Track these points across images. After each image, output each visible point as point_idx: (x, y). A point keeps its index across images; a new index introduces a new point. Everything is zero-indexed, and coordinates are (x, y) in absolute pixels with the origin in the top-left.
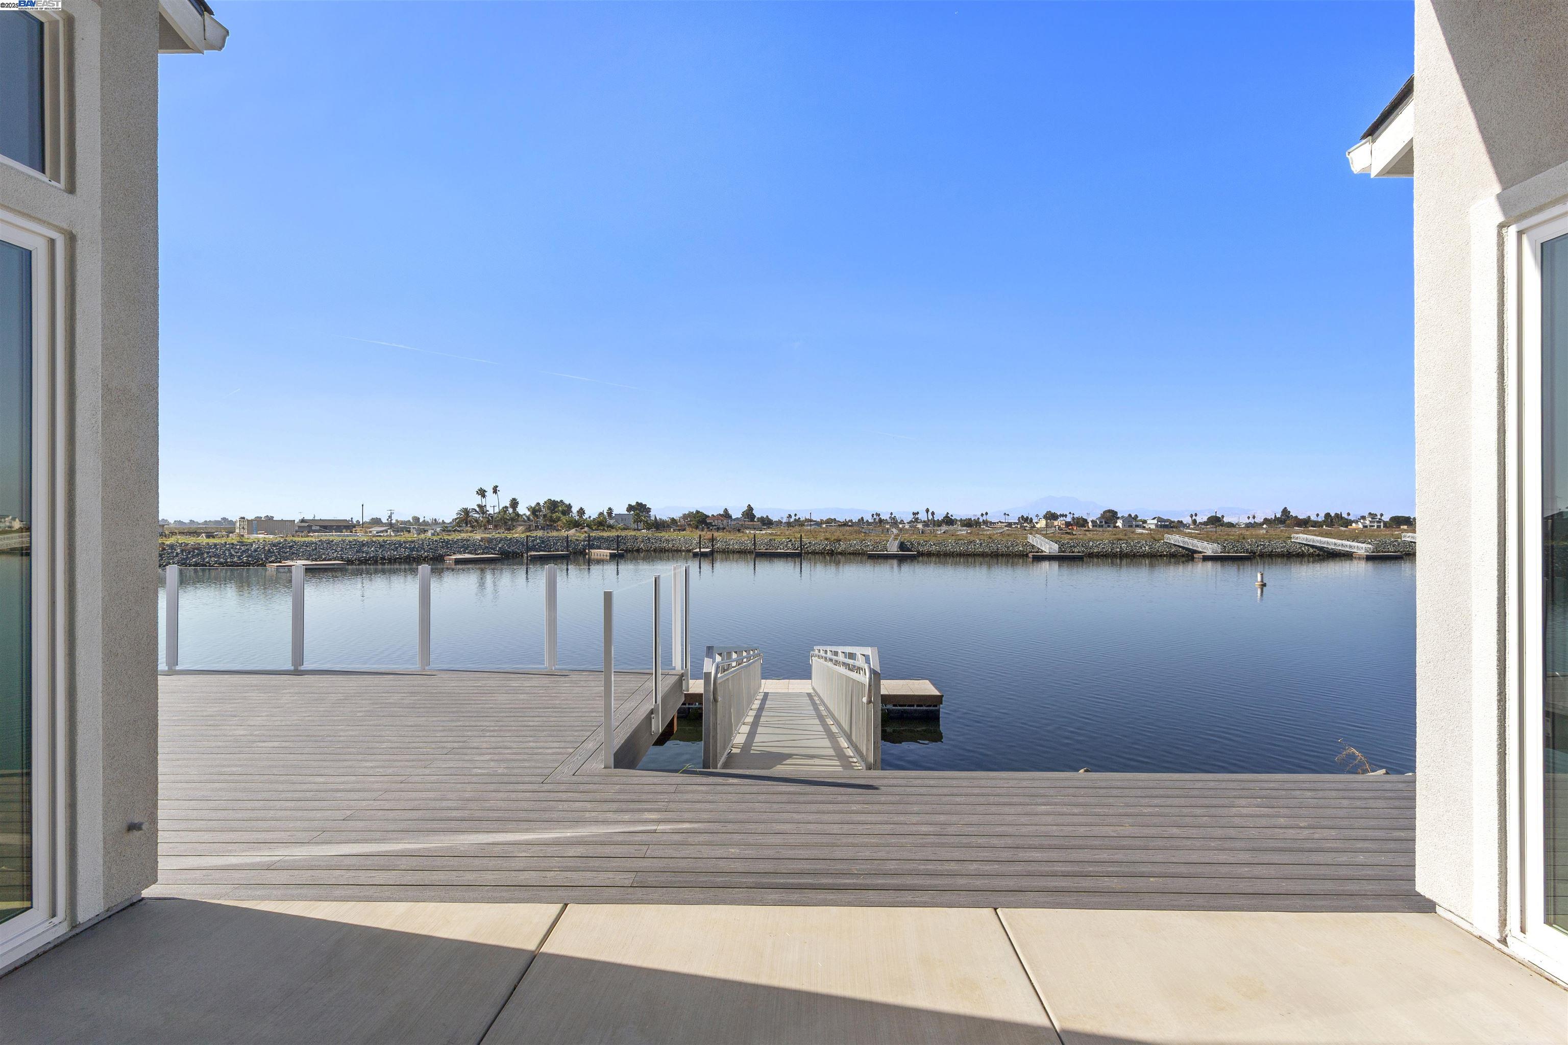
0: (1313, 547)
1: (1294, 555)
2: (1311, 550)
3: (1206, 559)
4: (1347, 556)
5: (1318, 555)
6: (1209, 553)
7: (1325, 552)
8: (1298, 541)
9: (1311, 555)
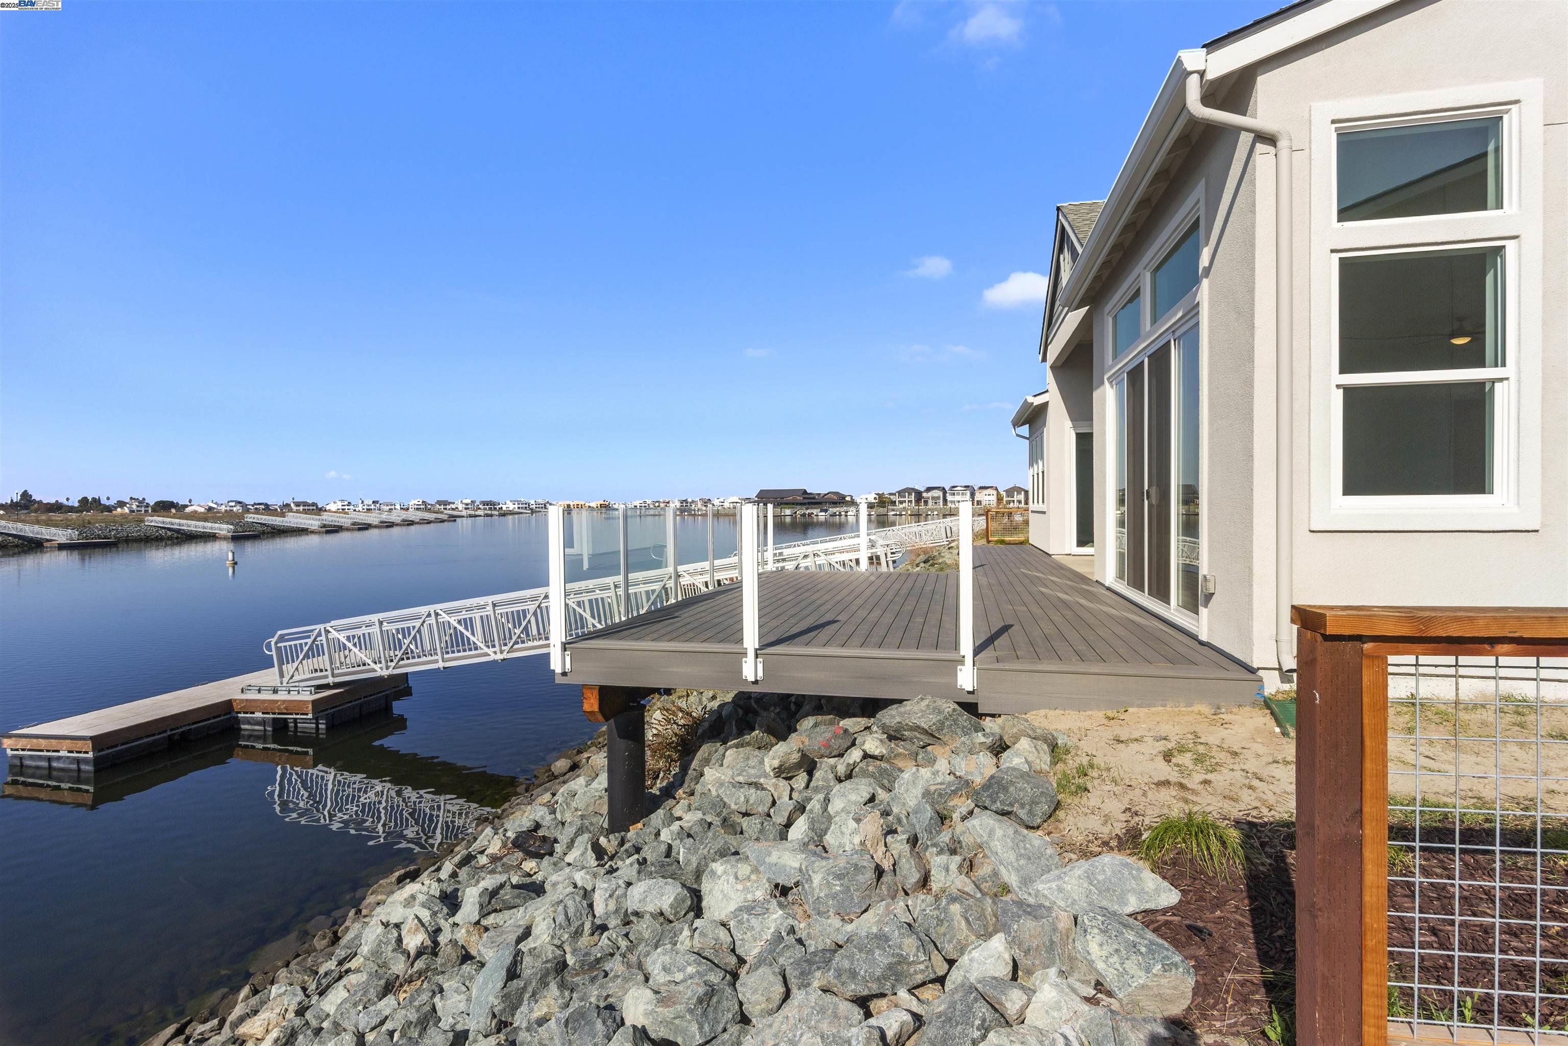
0: (169, 529)
1: (152, 539)
2: (169, 533)
3: (62, 547)
4: (209, 537)
5: (177, 538)
6: (63, 540)
7: (182, 534)
8: (153, 524)
9: (170, 538)
